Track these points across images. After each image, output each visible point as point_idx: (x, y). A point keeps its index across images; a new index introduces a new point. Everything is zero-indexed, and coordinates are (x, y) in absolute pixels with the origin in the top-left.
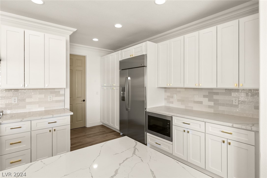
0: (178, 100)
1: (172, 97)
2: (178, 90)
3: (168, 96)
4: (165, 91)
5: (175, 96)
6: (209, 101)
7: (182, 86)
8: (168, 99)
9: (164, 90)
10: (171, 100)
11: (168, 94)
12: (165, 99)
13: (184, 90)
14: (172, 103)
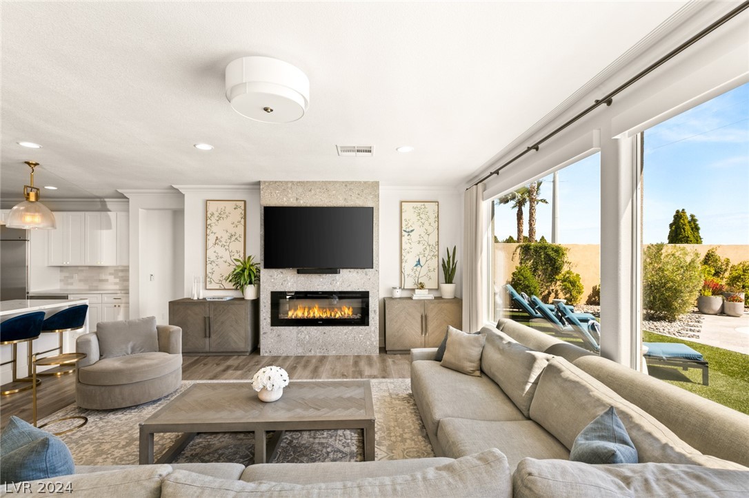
0: (80, 281)
1: (72, 277)
2: (80, 268)
3: (65, 277)
4: (61, 271)
5: (76, 276)
6: (115, 278)
7: (83, 264)
8: (65, 281)
9: (59, 268)
10: (70, 281)
11: (67, 274)
12: (61, 281)
13: (88, 268)
14: (72, 284)
